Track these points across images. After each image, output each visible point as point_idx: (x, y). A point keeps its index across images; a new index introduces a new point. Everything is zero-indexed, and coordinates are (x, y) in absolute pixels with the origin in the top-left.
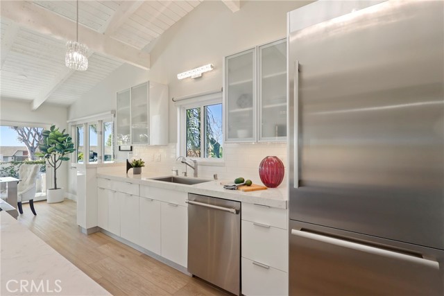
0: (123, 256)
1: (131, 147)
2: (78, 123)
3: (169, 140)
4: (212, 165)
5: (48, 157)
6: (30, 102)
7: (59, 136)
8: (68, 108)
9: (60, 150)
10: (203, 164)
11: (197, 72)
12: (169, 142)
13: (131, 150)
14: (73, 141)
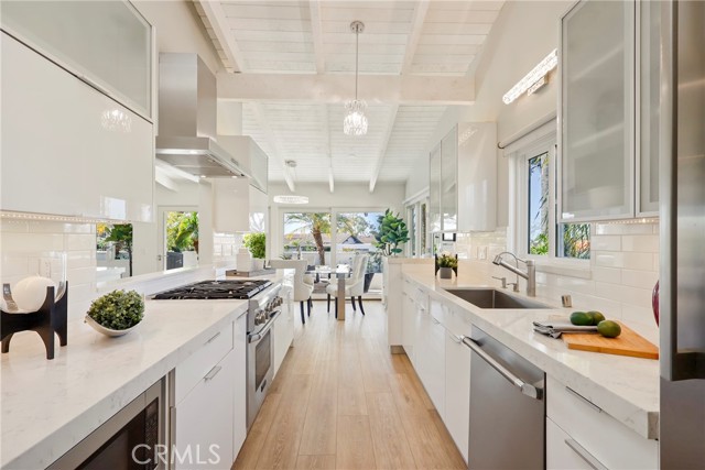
0: (407, 399)
1: (455, 235)
2: (411, 204)
3: (497, 222)
4: (564, 274)
5: (383, 248)
6: (367, 184)
7: (392, 222)
8: (403, 185)
9: (393, 240)
10: (548, 271)
11: (535, 76)
12: (497, 225)
13: (454, 240)
14: (409, 228)
